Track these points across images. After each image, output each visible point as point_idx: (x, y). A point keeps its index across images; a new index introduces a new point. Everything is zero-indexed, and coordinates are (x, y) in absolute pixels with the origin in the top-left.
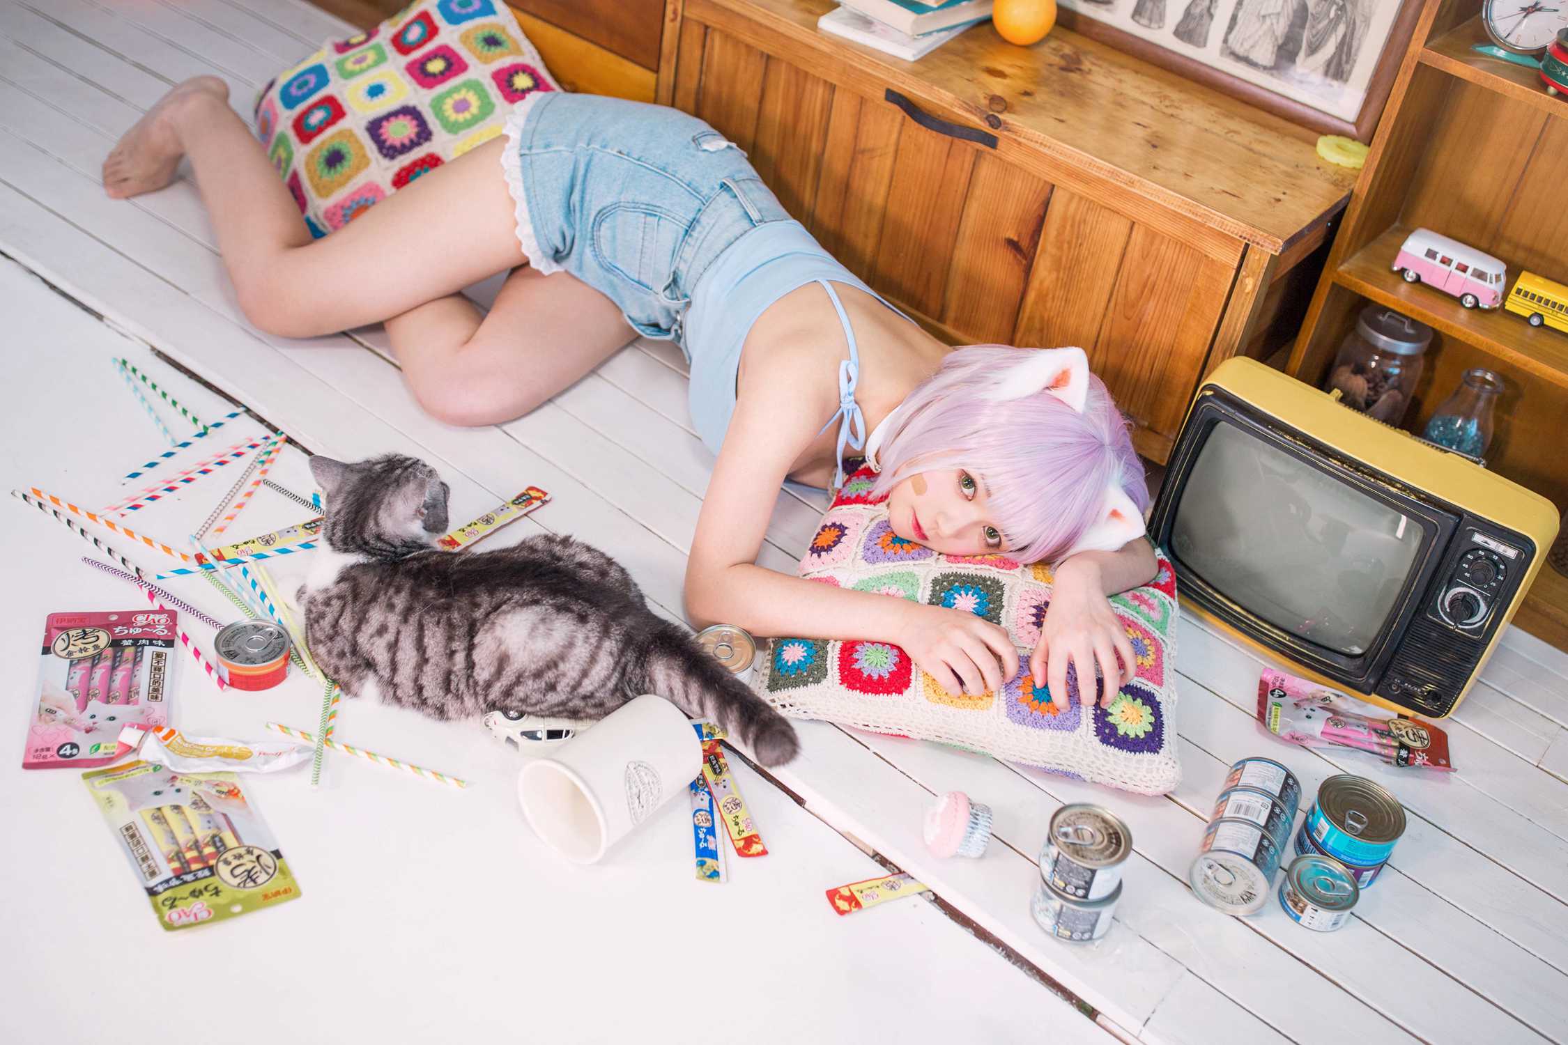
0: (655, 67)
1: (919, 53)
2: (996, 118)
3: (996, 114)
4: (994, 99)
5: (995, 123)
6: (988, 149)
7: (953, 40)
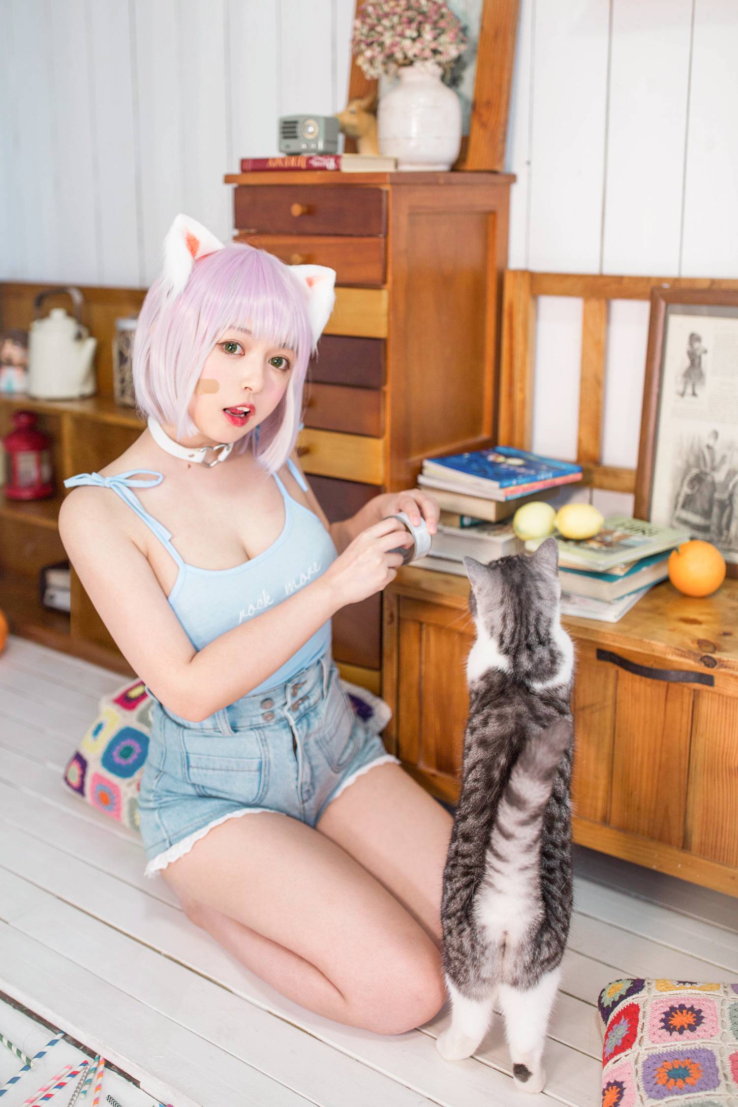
0: (377, 664)
1: (620, 614)
2: (711, 658)
3: (710, 655)
4: (701, 643)
5: (711, 663)
6: (706, 687)
7: (641, 599)
